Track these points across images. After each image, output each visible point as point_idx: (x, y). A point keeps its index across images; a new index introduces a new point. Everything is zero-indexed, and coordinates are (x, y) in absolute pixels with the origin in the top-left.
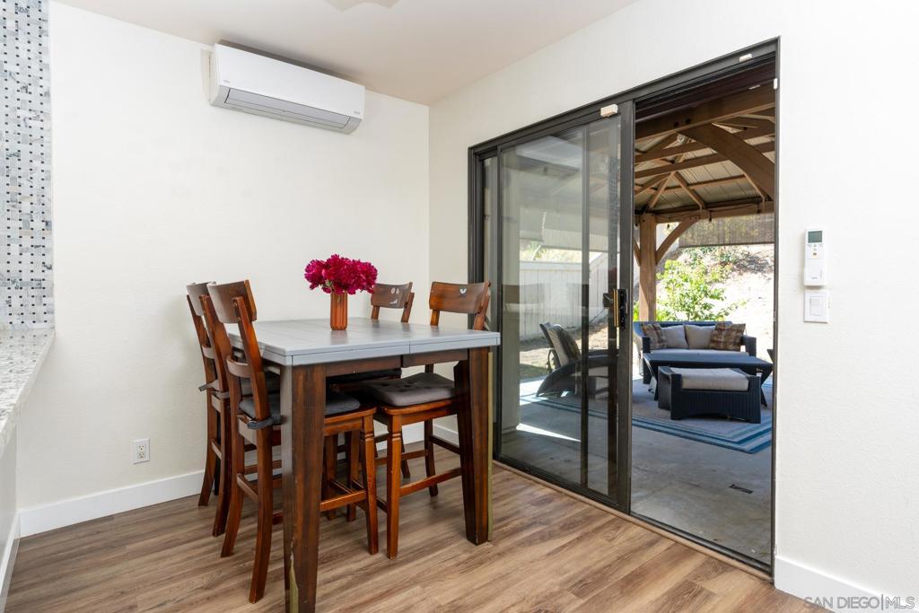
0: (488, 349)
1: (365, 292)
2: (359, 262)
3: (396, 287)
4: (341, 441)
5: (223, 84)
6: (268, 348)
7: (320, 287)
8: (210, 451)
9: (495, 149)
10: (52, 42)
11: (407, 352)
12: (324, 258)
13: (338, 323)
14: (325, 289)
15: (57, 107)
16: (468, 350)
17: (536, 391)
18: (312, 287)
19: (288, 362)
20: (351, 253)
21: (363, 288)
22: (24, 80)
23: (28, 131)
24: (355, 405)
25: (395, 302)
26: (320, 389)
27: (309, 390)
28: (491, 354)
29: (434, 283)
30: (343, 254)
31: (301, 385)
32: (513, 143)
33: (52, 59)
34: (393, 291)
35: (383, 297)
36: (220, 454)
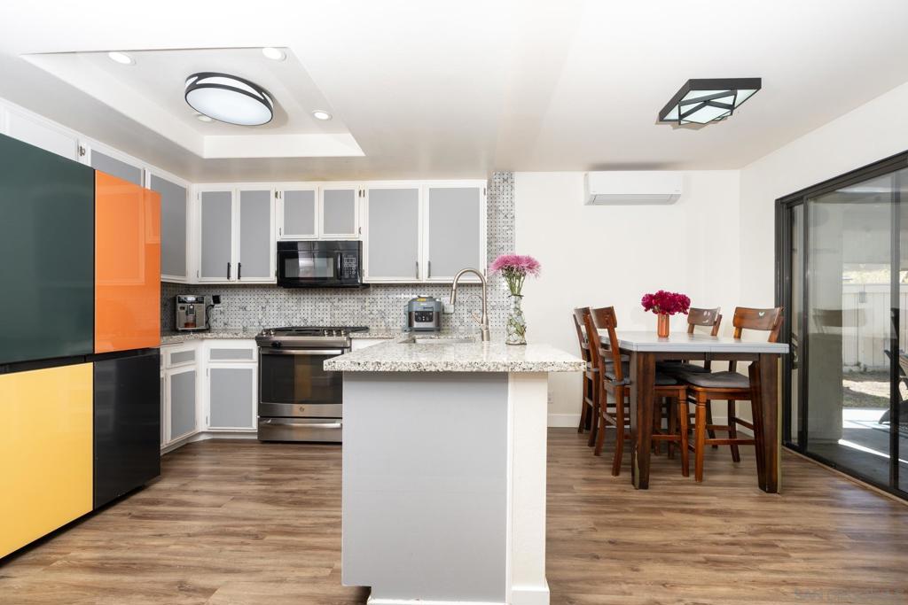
0: (778, 355)
1: (681, 314)
2: (677, 295)
3: (708, 311)
4: (664, 400)
5: (592, 193)
6: (623, 342)
7: (651, 310)
8: (584, 402)
9: (802, 198)
10: (516, 192)
11: (709, 351)
12: (654, 293)
13: (664, 333)
14: (654, 312)
15: (517, 223)
16: (759, 354)
17: (879, 419)
18: (646, 310)
19: (634, 349)
20: (671, 289)
21: (680, 311)
22: (505, 212)
23: (507, 236)
24: (674, 382)
25: (707, 321)
26: (652, 366)
27: (646, 366)
28: (780, 360)
29: (737, 308)
30: (666, 290)
31: (642, 362)
32: (820, 192)
33: (516, 200)
34: (705, 313)
35: (696, 318)
36: (591, 403)
